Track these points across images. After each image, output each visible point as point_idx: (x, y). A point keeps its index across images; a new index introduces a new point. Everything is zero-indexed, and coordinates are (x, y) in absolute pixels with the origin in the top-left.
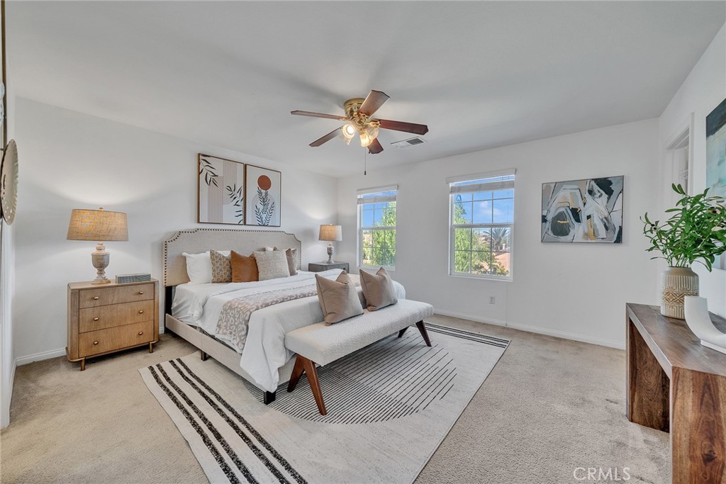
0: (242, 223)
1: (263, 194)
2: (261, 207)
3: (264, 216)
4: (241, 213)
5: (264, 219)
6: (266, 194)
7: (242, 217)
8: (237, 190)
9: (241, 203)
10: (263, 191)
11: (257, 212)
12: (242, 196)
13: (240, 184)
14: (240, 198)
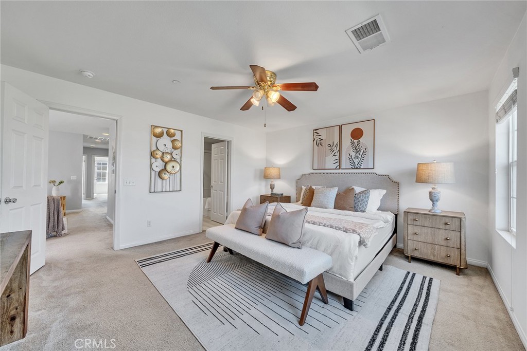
0: (338, 168)
1: (356, 144)
2: (353, 154)
3: (356, 161)
4: (338, 161)
5: (356, 163)
6: (359, 143)
7: (338, 164)
8: (335, 145)
9: (337, 154)
10: (356, 141)
11: (350, 158)
12: (338, 149)
13: (337, 141)
14: (336, 150)
